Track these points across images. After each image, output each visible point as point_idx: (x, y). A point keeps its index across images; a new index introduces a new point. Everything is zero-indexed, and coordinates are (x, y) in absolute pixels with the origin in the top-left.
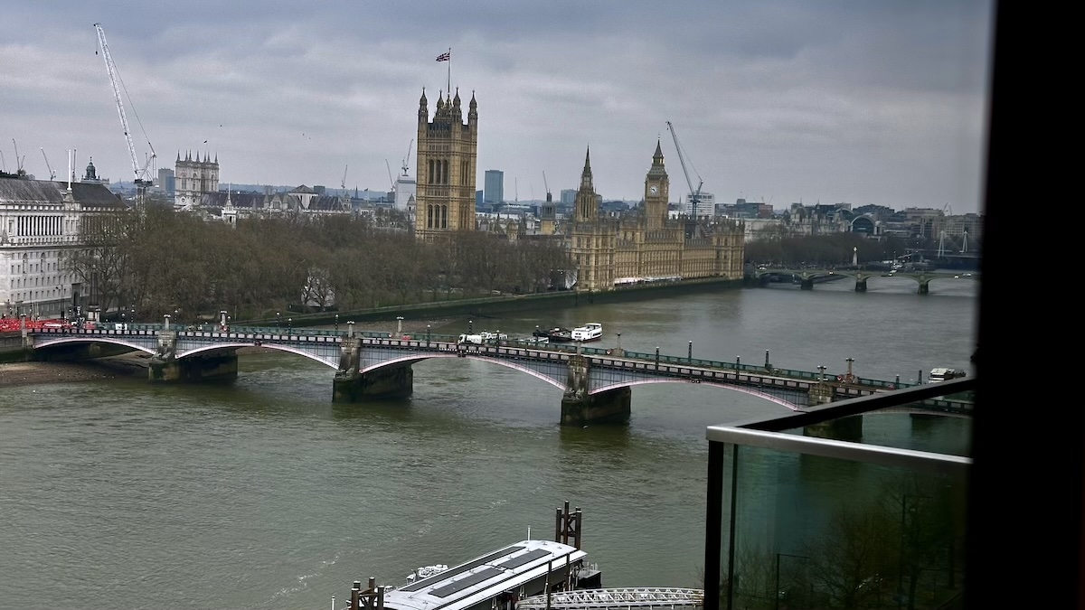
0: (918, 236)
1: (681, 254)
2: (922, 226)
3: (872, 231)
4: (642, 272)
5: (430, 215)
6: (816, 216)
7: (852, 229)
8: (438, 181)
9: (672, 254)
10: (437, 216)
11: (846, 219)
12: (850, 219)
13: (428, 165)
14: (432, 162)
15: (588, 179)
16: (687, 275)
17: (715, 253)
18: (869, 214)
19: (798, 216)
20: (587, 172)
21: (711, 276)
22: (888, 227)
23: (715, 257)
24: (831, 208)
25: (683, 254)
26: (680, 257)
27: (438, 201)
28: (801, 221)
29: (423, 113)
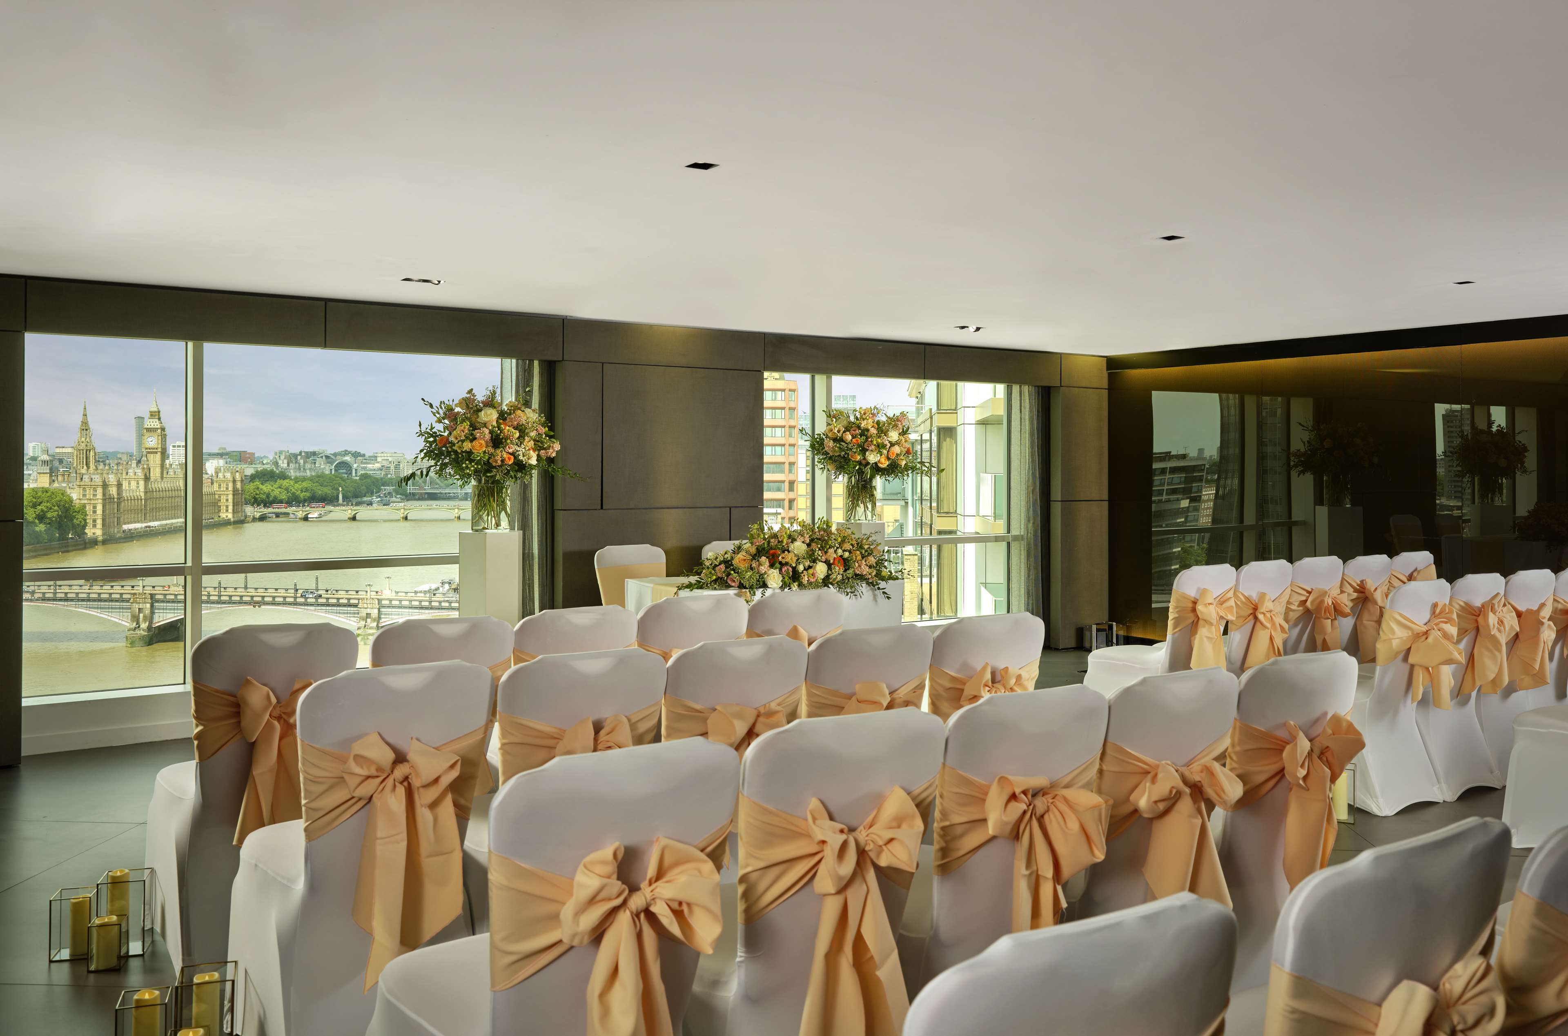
0: (389, 476)
2: (392, 467)
3: (351, 473)
4: (148, 518)
6: (302, 462)
7: (333, 472)
11: (328, 463)
12: (331, 463)
15: (86, 432)
17: (217, 497)
18: (348, 458)
19: (286, 461)
20: (85, 426)
21: (213, 519)
22: (364, 468)
23: (216, 501)
24: (314, 454)
28: (288, 465)
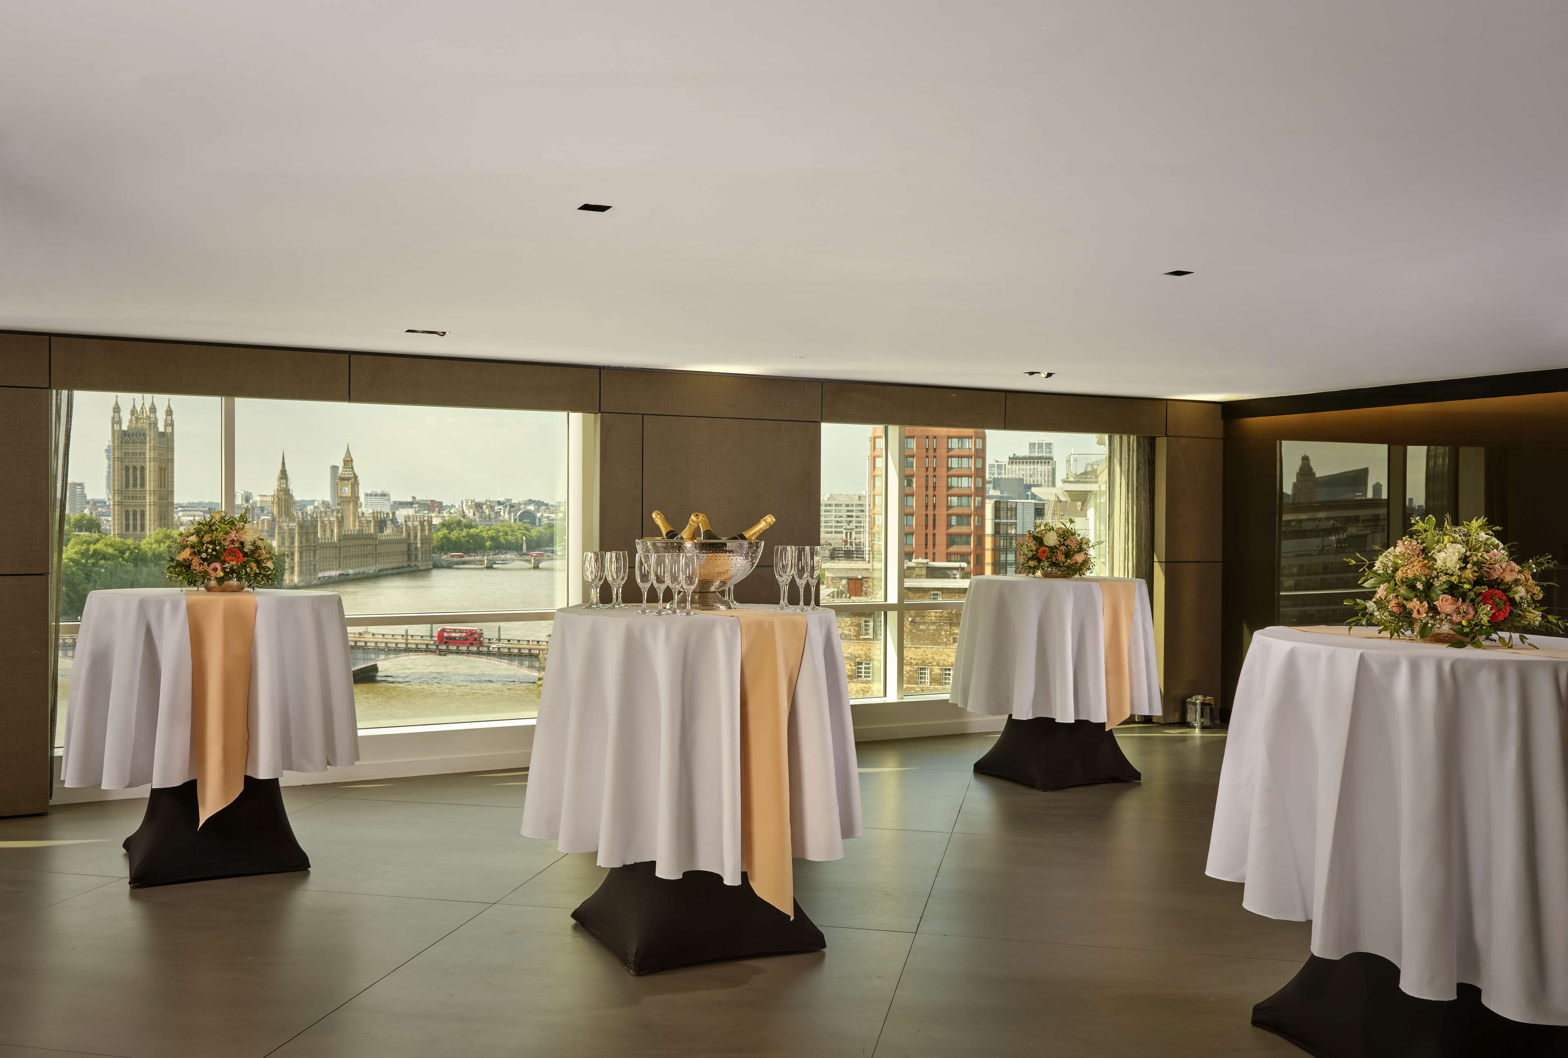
1: (376, 548)
3: (535, 523)
4: (342, 566)
5: (127, 519)
6: (487, 511)
7: (517, 522)
8: (135, 485)
9: (369, 548)
10: (135, 519)
11: (513, 512)
12: (516, 512)
13: (124, 472)
14: (127, 468)
15: (285, 481)
16: (382, 567)
17: (406, 545)
18: (531, 508)
19: (472, 511)
20: (284, 475)
21: (403, 567)
22: (547, 518)
23: (406, 549)
24: (499, 503)
25: (378, 547)
26: (376, 551)
27: (136, 506)
28: (474, 514)
29: (116, 421)
